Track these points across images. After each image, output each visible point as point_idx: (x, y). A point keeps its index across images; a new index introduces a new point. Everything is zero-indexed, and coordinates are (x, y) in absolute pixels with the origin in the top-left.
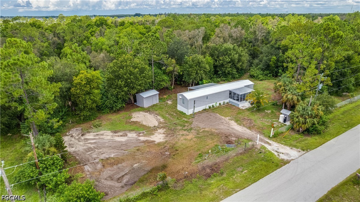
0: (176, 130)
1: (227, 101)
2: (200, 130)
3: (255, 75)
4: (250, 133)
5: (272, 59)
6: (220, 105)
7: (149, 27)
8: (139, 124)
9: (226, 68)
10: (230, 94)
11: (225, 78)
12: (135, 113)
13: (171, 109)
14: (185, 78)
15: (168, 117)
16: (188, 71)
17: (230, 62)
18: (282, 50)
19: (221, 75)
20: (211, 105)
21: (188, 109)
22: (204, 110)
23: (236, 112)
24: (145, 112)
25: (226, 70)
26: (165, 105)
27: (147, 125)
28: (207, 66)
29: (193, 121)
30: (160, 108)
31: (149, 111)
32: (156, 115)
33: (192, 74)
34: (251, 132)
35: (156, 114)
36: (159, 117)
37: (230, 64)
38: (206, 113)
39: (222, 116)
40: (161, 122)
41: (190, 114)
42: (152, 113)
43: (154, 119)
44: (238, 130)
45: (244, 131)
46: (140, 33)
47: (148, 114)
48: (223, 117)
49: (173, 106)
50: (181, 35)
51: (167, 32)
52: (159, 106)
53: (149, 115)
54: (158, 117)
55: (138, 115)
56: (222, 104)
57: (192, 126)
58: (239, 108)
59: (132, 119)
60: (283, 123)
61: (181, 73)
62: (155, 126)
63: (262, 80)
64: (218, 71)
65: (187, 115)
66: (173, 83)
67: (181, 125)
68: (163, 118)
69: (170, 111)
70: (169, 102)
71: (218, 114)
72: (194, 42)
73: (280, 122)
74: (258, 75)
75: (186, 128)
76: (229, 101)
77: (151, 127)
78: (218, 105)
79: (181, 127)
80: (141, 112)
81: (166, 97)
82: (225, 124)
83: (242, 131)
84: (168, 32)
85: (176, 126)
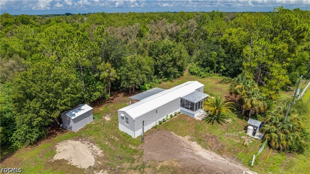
0: (123, 171)
1: (178, 110)
2: (157, 165)
3: (196, 72)
4: (224, 162)
5: (213, 55)
6: (172, 117)
7: (78, 24)
8: (67, 165)
9: (168, 67)
10: (181, 101)
11: (167, 78)
12: (60, 144)
13: (110, 130)
14: (124, 83)
15: (108, 145)
16: (127, 76)
17: (171, 61)
18: (221, 44)
19: (162, 75)
20: (161, 120)
21: (134, 131)
22: (153, 127)
23: (193, 127)
24: (76, 140)
25: (168, 69)
26: (102, 124)
27: (79, 167)
28: (149, 68)
29: (143, 148)
30: (97, 130)
31: (81, 137)
32: (91, 144)
33: (132, 78)
34: (223, 159)
35: (92, 142)
36: (95, 146)
37: (172, 63)
38: (158, 132)
39: (179, 135)
40: (98, 156)
41: (138, 137)
42: (85, 140)
43: (88, 151)
44: (207, 159)
45: (214, 159)
46: (67, 31)
47: (79, 142)
48: (181, 137)
49: (113, 124)
50: (114, 33)
51: (97, 30)
52: (94, 126)
53: (81, 144)
54: (93, 146)
55: (65, 147)
56: (173, 115)
57: (144, 160)
58: (195, 120)
59: (55, 156)
60: (252, 137)
61: (118, 78)
62: (90, 167)
63: (204, 77)
64: (159, 71)
65: (134, 140)
66: (110, 89)
67: (128, 160)
68: (102, 149)
69: (109, 134)
70: (107, 118)
71: (173, 133)
72: (128, 39)
73: (248, 136)
74: (199, 72)
75: (136, 164)
76: (181, 110)
77: (84, 169)
78: (169, 117)
79: (129, 164)
80: (69, 141)
81: (103, 110)
82: (187, 148)
83: (212, 159)
84: (99, 29)
85: (121, 163)
